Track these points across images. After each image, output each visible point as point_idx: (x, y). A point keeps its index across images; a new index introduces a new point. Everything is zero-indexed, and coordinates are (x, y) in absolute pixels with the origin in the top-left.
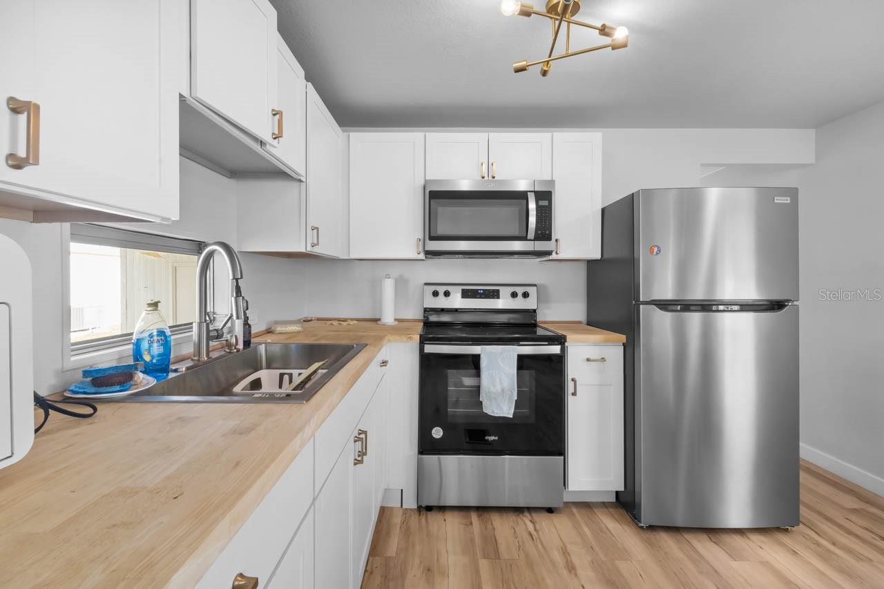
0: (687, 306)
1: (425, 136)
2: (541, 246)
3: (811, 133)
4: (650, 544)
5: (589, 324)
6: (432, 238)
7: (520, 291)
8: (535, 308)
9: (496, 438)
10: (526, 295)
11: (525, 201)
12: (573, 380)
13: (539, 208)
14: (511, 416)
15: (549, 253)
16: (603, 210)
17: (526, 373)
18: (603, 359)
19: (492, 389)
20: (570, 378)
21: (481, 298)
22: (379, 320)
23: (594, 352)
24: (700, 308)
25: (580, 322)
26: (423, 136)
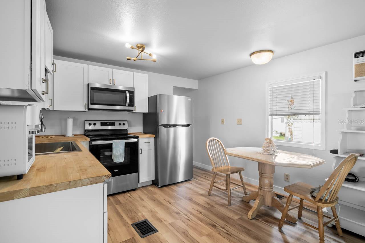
0: (170, 126)
1: (88, 66)
2: (131, 108)
3: (197, 81)
4: (161, 190)
5: (144, 133)
6: (91, 104)
7: (122, 123)
8: (127, 128)
9: (118, 170)
10: (124, 124)
11: (125, 94)
12: (141, 149)
13: (130, 96)
14: (123, 162)
15: (133, 110)
16: (148, 98)
17: (127, 148)
18: (149, 142)
19: (117, 154)
20: (140, 149)
21: (108, 125)
22: (65, 135)
23: (146, 140)
24: (173, 126)
25: (141, 133)
26: (87, 66)
